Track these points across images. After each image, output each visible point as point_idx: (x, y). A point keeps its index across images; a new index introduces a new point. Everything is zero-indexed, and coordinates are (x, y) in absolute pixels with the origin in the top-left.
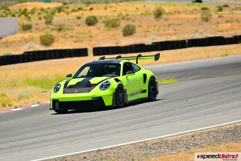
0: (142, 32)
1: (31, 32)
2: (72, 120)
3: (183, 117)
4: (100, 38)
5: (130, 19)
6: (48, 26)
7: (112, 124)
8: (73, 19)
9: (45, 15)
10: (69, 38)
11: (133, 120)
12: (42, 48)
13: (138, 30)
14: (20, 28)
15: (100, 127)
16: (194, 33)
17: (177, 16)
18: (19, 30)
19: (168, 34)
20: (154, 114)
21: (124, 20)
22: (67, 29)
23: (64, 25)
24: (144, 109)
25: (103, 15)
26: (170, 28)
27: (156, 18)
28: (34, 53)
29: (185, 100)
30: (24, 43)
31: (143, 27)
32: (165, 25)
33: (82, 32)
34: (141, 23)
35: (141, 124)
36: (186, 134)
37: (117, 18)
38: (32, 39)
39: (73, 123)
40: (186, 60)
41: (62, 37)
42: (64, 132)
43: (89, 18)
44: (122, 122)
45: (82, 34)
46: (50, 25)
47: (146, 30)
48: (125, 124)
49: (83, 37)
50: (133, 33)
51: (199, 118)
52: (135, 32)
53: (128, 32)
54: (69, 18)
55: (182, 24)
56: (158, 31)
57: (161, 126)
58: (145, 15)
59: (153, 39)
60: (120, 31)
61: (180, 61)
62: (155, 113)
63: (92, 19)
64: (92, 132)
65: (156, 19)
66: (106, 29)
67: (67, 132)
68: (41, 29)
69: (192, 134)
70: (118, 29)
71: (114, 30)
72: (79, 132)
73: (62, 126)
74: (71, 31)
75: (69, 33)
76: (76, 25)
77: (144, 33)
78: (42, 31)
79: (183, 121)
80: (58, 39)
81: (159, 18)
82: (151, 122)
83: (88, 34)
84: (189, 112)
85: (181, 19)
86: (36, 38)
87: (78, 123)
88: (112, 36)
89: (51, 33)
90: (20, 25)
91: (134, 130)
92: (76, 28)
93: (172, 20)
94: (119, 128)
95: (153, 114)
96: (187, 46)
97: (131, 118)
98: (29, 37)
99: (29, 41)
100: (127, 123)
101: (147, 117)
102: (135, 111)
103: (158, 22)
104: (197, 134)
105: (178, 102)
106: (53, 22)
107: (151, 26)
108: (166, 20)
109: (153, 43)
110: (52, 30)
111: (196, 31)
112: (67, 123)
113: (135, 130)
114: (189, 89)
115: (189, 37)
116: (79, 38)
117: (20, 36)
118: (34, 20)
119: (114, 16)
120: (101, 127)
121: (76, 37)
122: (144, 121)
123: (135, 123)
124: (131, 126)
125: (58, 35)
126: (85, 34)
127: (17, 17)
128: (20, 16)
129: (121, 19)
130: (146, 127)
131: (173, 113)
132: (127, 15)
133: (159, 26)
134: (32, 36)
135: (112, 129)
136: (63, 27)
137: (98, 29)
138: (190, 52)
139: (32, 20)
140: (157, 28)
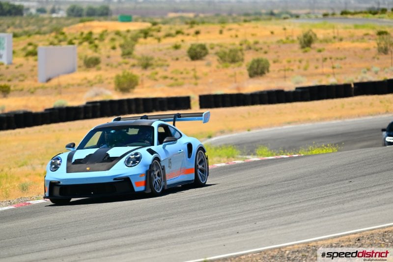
0: (279, 71)
1: (99, 69)
2: (162, 213)
3: (343, 209)
4: (211, 80)
5: (261, 49)
6: (127, 60)
7: (227, 220)
8: (168, 49)
9: (122, 41)
10: (161, 80)
11: (261, 214)
12: (116, 96)
13: (272, 67)
14: (82, 63)
15: (207, 224)
16: (365, 72)
17: (337, 44)
18: (80, 67)
19: (323, 74)
20: (297, 203)
21: (251, 51)
22: (158, 66)
23: (152, 59)
24: (280, 196)
25: (215, 42)
26: (325, 63)
27: (303, 47)
28: (103, 103)
29: (347, 181)
30: (87, 87)
31: (281, 62)
32: (318, 60)
33: (182, 70)
34: (278, 56)
35: (275, 220)
36: (347, 237)
37: (239, 47)
38: (101, 81)
39: (165, 218)
40: (350, 117)
41: (149, 77)
42: (150, 231)
43: (194, 47)
44: (244, 217)
45: (182, 73)
46: (129, 58)
47: (287, 67)
48: (249, 219)
49: (184, 78)
50: (266, 72)
51: (369, 210)
52: (268, 71)
53: (258, 70)
54: (161, 48)
55: (345, 58)
56: (305, 69)
57: (308, 222)
58: (284, 43)
59: (297, 83)
60: (244, 70)
61: (340, 118)
62: (297, 201)
63: (198, 50)
64: (195, 232)
65: (303, 50)
66: (221, 66)
67: (154, 231)
68: (115, 64)
69: (357, 236)
70: (240, 66)
71: (233, 68)
72: (173, 231)
73: (147, 222)
74: (165, 68)
75: (161, 72)
76: (173, 59)
77: (282, 73)
78: (116, 67)
79: (343, 215)
80: (142, 81)
81: (307, 49)
82: (291, 217)
83: (192, 73)
84: (352, 200)
85: (345, 49)
86: (107, 79)
87: (173, 218)
88: (231, 76)
89: (130, 71)
90: (81, 58)
91: (262, 229)
92: (172, 63)
93: (329, 51)
94: (239, 227)
95: (294, 204)
96: (353, 93)
97: (258, 210)
98: (95, 78)
99: (95, 83)
100: (252, 219)
101: (285, 208)
102: (266, 198)
103: (306, 54)
104: (365, 236)
105: (336, 183)
106: (135, 53)
107: (295, 61)
108: (320, 51)
109: (297, 88)
110: (134, 66)
111: (369, 70)
112: (154, 218)
113: (265, 228)
114: (353, 163)
115: (357, 78)
116: (176, 80)
117: (80, 76)
118: (104, 49)
119: (234, 44)
120: (210, 223)
121: (172, 78)
122: (280, 215)
123: (264, 218)
124: (257, 223)
125: (143, 75)
126: (187, 73)
127: (76, 45)
128: (80, 43)
129: (246, 50)
130: (283, 225)
131: (327, 202)
132: (256, 43)
133: (308, 62)
134: (100, 76)
135: (227, 227)
136: (150, 62)
137: (209, 65)
138: (356, 104)
139: (100, 49)
140: (304, 64)
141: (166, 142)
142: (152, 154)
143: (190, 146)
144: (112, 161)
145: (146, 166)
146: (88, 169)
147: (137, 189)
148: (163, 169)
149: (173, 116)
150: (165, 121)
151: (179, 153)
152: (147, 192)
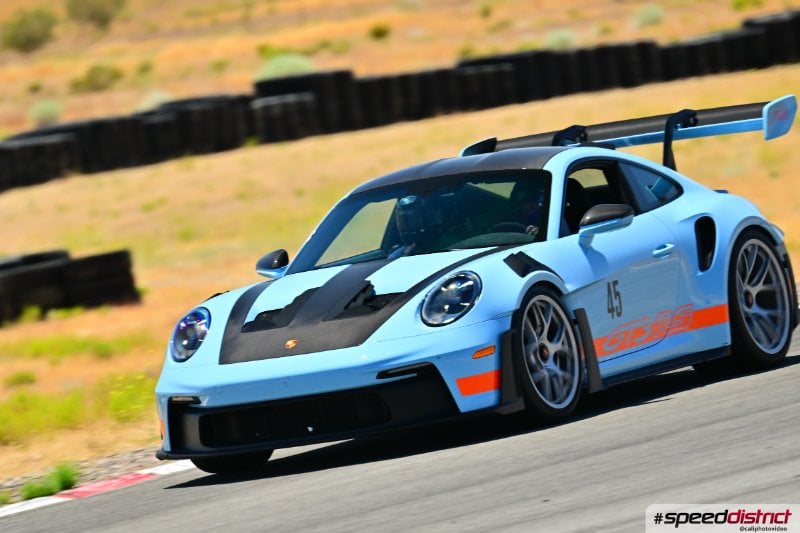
141: (591, 222)
142: (523, 274)
143: (705, 227)
144: (376, 309)
145: (496, 317)
146: (290, 344)
147: (466, 403)
148: (573, 323)
149: (664, 122)
150: (611, 146)
151: (657, 256)
152: (505, 410)
